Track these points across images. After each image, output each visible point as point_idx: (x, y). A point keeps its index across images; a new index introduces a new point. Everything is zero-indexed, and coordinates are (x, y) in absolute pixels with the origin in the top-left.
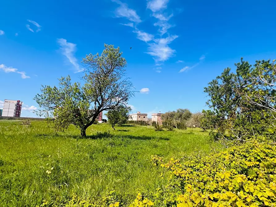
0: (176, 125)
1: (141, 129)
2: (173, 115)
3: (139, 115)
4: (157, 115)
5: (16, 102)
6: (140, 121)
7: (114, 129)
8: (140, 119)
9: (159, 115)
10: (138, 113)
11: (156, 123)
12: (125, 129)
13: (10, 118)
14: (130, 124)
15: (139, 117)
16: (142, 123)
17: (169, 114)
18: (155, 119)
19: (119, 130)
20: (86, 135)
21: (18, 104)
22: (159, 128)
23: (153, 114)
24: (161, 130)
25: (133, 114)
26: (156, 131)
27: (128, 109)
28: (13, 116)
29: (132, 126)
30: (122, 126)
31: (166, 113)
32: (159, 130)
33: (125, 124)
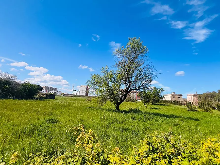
0: (216, 107)
1: (173, 108)
2: (213, 96)
3: (174, 95)
4: (193, 96)
5: (86, 87)
6: (173, 101)
7: (146, 107)
8: (174, 99)
9: (195, 96)
10: (173, 93)
11: (191, 103)
12: (156, 107)
13: (83, 96)
14: (164, 104)
15: (174, 97)
16: (176, 103)
17: (207, 95)
18: (191, 99)
19: (151, 108)
20: (120, 110)
21: (87, 88)
22: (192, 108)
23: (188, 95)
24: (194, 111)
25: (168, 95)
26: (188, 111)
27: (161, 90)
28: (84, 95)
29: (165, 105)
30: (155, 105)
31: (204, 94)
32: (192, 110)
33: (158, 103)
